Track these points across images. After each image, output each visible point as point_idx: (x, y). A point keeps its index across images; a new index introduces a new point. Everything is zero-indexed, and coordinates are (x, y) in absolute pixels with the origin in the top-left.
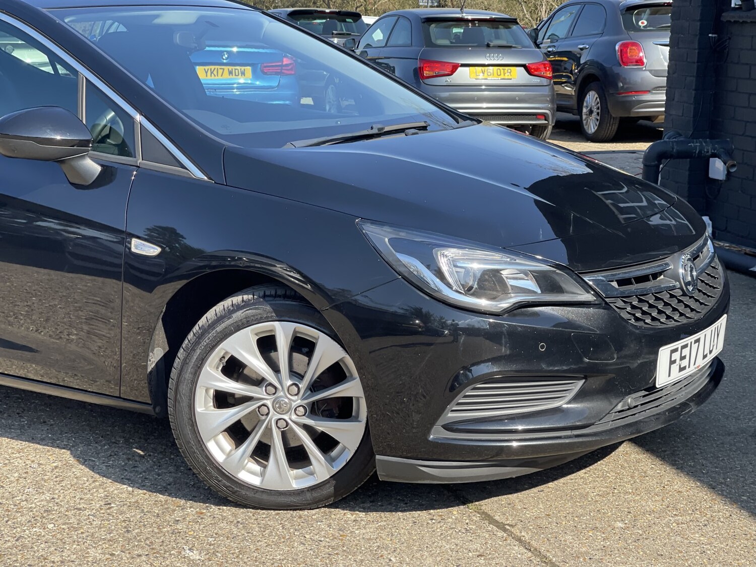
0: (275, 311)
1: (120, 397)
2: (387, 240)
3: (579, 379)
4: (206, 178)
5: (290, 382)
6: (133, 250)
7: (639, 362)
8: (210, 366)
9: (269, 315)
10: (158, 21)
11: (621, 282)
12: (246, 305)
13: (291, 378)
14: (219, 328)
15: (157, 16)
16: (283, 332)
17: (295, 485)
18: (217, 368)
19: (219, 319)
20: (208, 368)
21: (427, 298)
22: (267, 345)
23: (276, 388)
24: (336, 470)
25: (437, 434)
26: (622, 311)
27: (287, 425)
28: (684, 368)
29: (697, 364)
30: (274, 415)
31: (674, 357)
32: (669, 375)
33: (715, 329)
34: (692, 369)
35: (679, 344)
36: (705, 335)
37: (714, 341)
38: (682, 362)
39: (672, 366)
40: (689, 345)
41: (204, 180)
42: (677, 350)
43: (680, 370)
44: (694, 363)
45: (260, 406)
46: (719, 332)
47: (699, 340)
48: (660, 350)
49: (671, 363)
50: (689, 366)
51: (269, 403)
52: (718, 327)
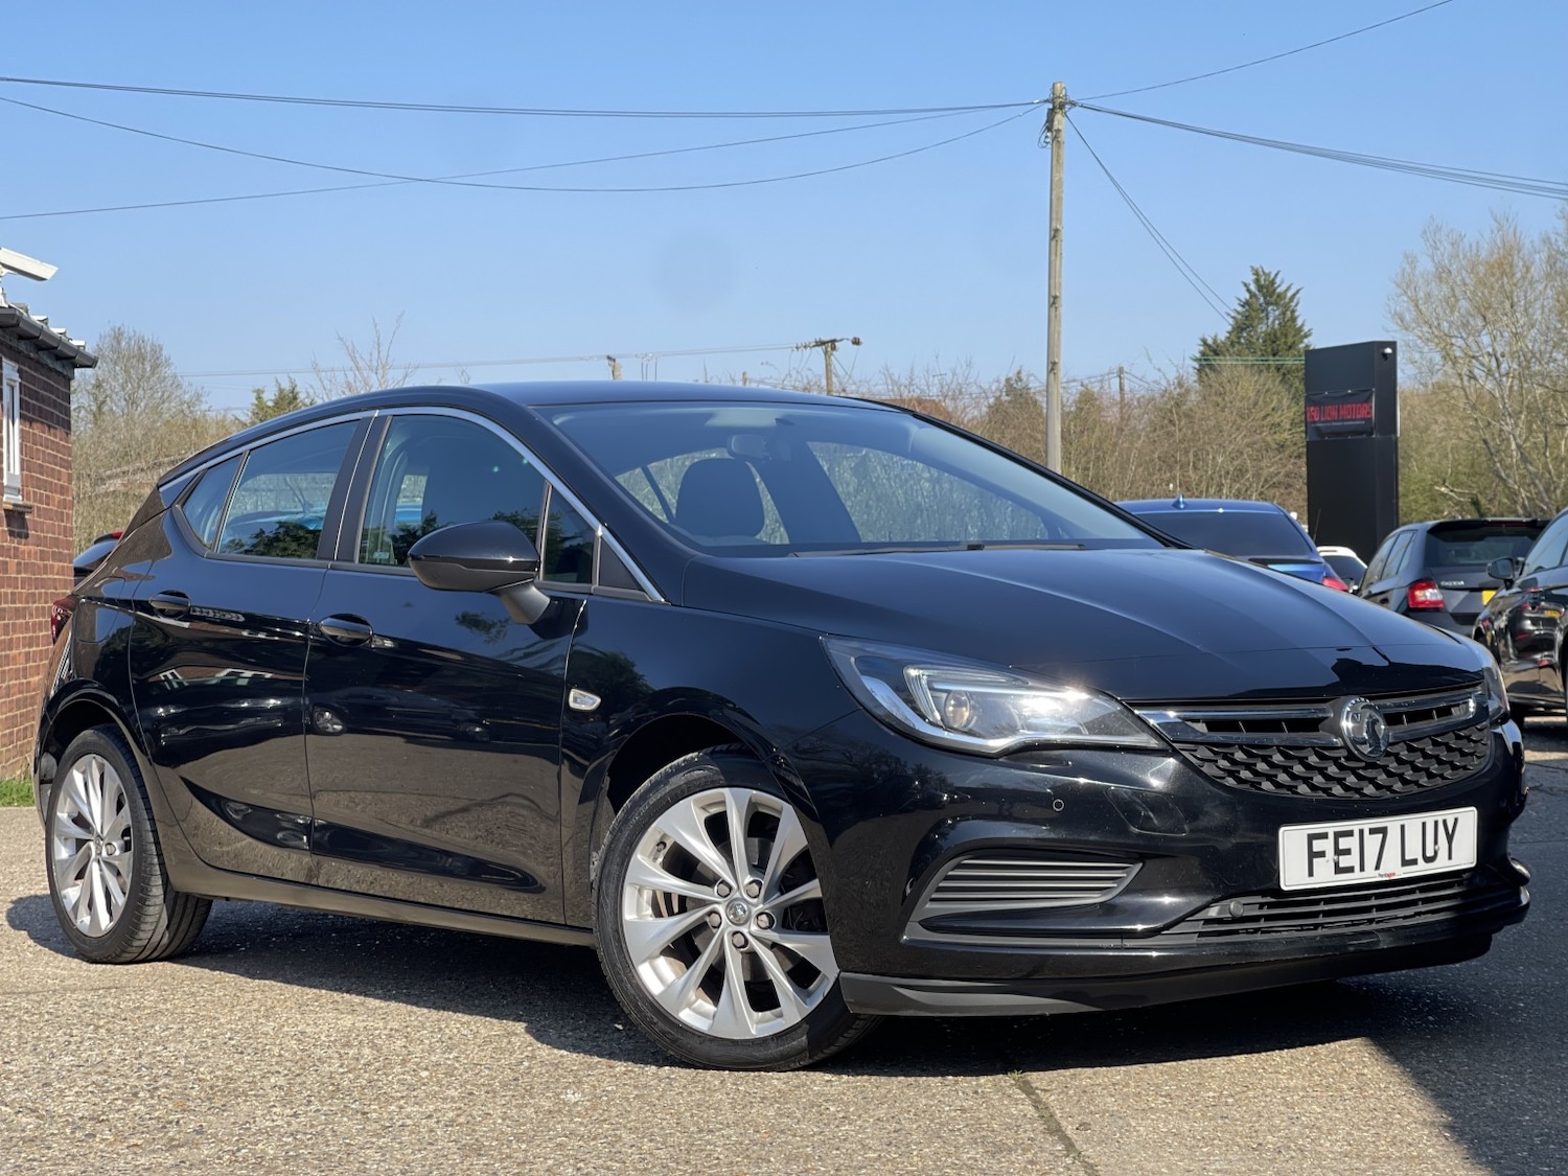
0: (723, 773)
1: (566, 925)
2: (853, 660)
3: (1133, 861)
4: (663, 600)
5: (749, 879)
6: (572, 705)
7: (1234, 841)
8: (642, 854)
9: (716, 777)
10: (711, 423)
11: (1213, 725)
12: (690, 765)
13: (751, 873)
14: (653, 799)
15: (710, 416)
16: (735, 804)
17: (754, 1032)
18: (655, 859)
19: (655, 787)
20: (639, 857)
21: (892, 734)
22: (717, 828)
23: (730, 888)
24: (809, 1009)
25: (913, 933)
26: (1206, 763)
27: (746, 941)
28: (1350, 870)
29: (1382, 870)
30: (727, 926)
31: (1318, 845)
32: (1311, 874)
33: (1436, 823)
34: (1370, 875)
35: (1330, 828)
36: (1403, 827)
37: (1436, 842)
38: (1341, 857)
39: (1315, 860)
40: (1357, 834)
41: (659, 603)
42: (1324, 836)
43: (1338, 870)
44: (1377, 868)
45: (709, 914)
46: (1450, 832)
47: (1383, 831)
48: (1282, 829)
49: (1313, 855)
50: (1362, 869)
51: (721, 909)
52: (1445, 822)
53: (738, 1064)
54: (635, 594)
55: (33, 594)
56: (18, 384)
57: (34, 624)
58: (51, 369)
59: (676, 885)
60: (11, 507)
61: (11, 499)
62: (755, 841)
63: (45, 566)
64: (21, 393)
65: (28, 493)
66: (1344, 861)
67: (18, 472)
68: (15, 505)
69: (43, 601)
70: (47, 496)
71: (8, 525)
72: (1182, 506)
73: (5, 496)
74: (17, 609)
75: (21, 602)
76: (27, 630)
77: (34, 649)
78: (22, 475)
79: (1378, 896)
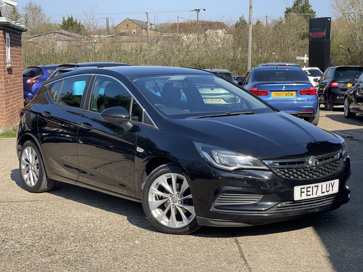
0: (171, 170)
1: (136, 198)
2: (200, 147)
3: (262, 194)
4: (158, 128)
5: (177, 193)
6: (137, 150)
7: (284, 190)
8: (153, 186)
9: (169, 171)
10: (169, 79)
11: (280, 164)
12: (163, 167)
13: (177, 191)
14: (155, 175)
15: (169, 78)
16: (174, 176)
17: (177, 226)
18: (156, 187)
19: (156, 172)
20: (152, 187)
21: (209, 165)
22: (169, 181)
23: (172, 195)
24: (189, 222)
25: (212, 209)
26: (278, 173)
27: (176, 207)
28: (310, 195)
29: (317, 194)
30: (172, 203)
31: (303, 190)
32: (301, 196)
33: (329, 184)
34: (314, 196)
35: (306, 186)
36: (322, 185)
37: (329, 188)
38: (308, 193)
39: (302, 194)
40: (312, 187)
41: (157, 129)
42: (304, 188)
43: (307, 195)
44: (316, 194)
45: (168, 200)
46: (333, 185)
47: (318, 186)
48: (295, 187)
49: (302, 192)
50: (312, 195)
51: (170, 199)
52: (331, 183)
53: (173, 233)
54: (151, 126)
55: (14, 86)
56: (9, 38)
57: (14, 93)
58: (17, 33)
59: (160, 193)
60: (8, 68)
61: (8, 66)
62: (178, 184)
63: (16, 79)
64: (10, 40)
65: (12, 63)
66: (309, 193)
67: (10, 59)
68: (9, 67)
69: (16, 88)
70: (17, 63)
71: (8, 72)
72: (278, 68)
73: (7, 65)
74: (10, 91)
75: (11, 89)
76: (13, 95)
77: (14, 99)
78: (11, 59)
79: (316, 200)
